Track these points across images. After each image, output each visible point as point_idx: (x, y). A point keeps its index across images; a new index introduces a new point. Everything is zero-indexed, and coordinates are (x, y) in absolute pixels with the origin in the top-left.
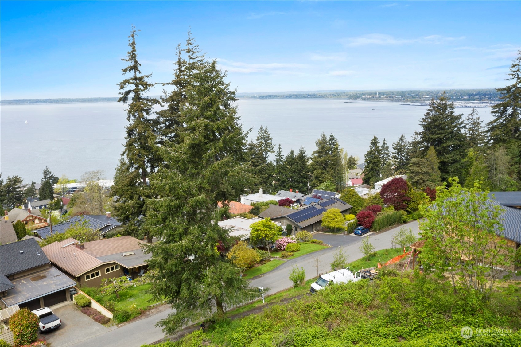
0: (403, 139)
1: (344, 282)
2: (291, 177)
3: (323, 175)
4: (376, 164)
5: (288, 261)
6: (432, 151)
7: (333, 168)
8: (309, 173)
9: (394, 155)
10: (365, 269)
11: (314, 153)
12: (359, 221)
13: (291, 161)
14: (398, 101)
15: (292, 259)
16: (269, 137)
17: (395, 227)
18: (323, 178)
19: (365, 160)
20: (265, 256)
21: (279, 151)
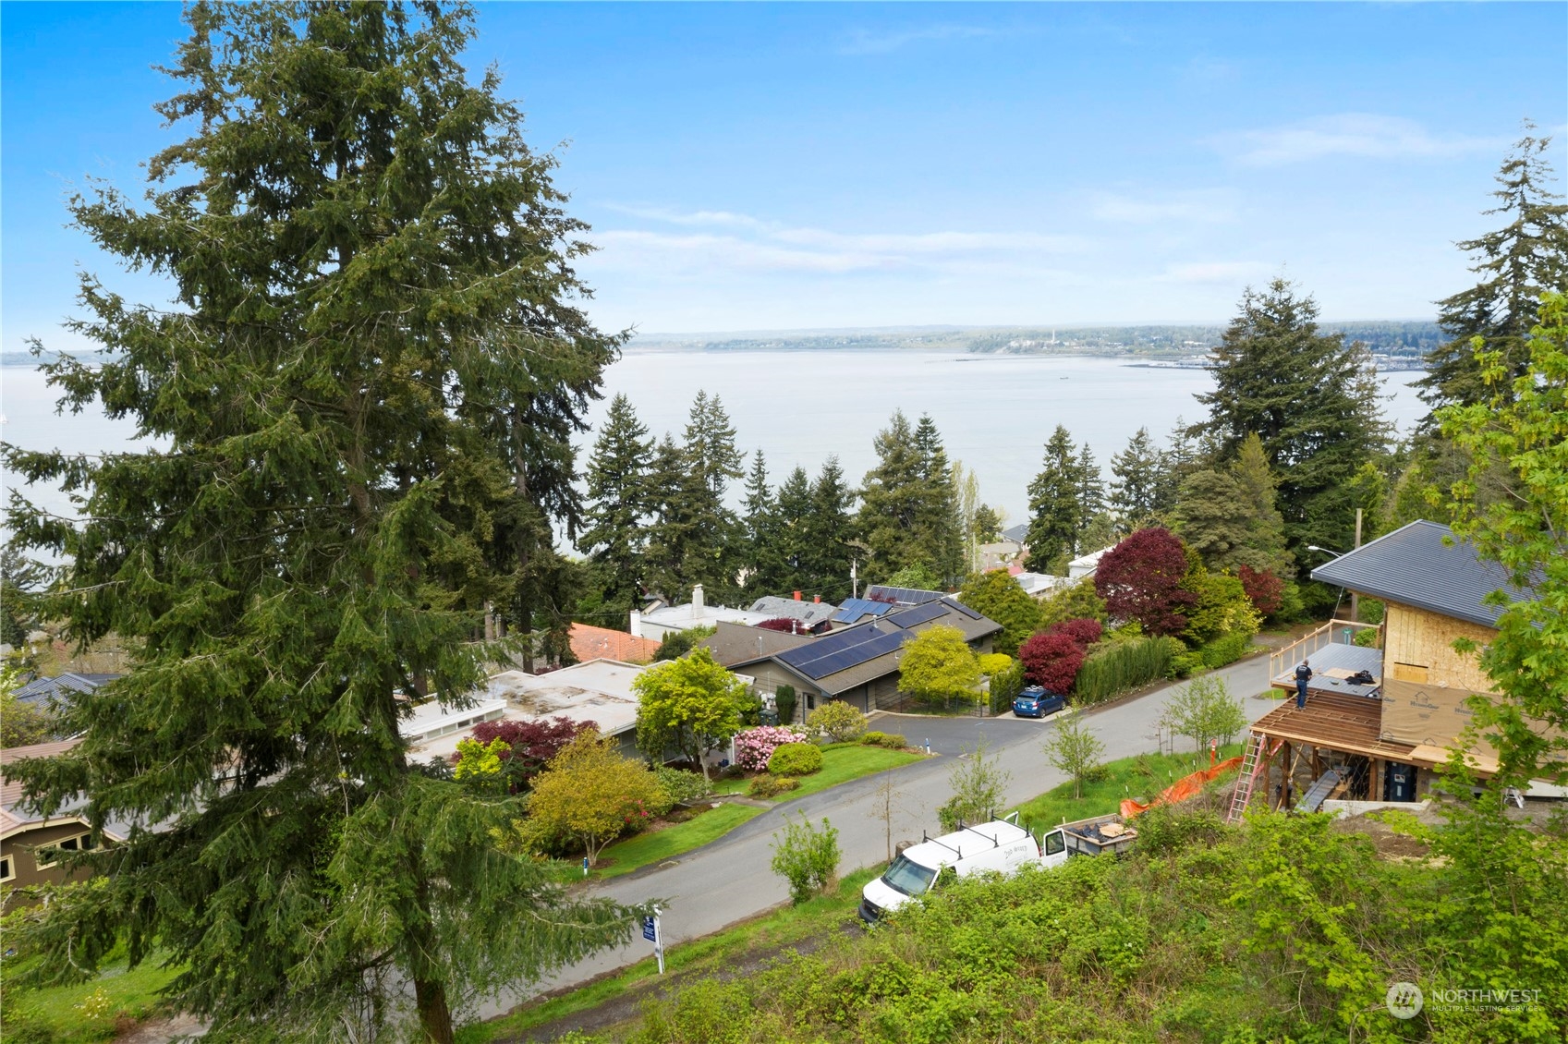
0: (1143, 443)
1: (1003, 871)
2: (798, 553)
3: (901, 546)
4: (1065, 514)
5: (775, 808)
6: (1254, 448)
7: (931, 523)
8: (857, 542)
9: (1118, 491)
10: (1078, 824)
11: (870, 476)
12: (1029, 669)
13: (797, 502)
14: (1114, 355)
15: (794, 800)
16: (726, 426)
17: (1151, 691)
18: (900, 554)
19: (1029, 503)
20: (688, 789)
21: (759, 471)
